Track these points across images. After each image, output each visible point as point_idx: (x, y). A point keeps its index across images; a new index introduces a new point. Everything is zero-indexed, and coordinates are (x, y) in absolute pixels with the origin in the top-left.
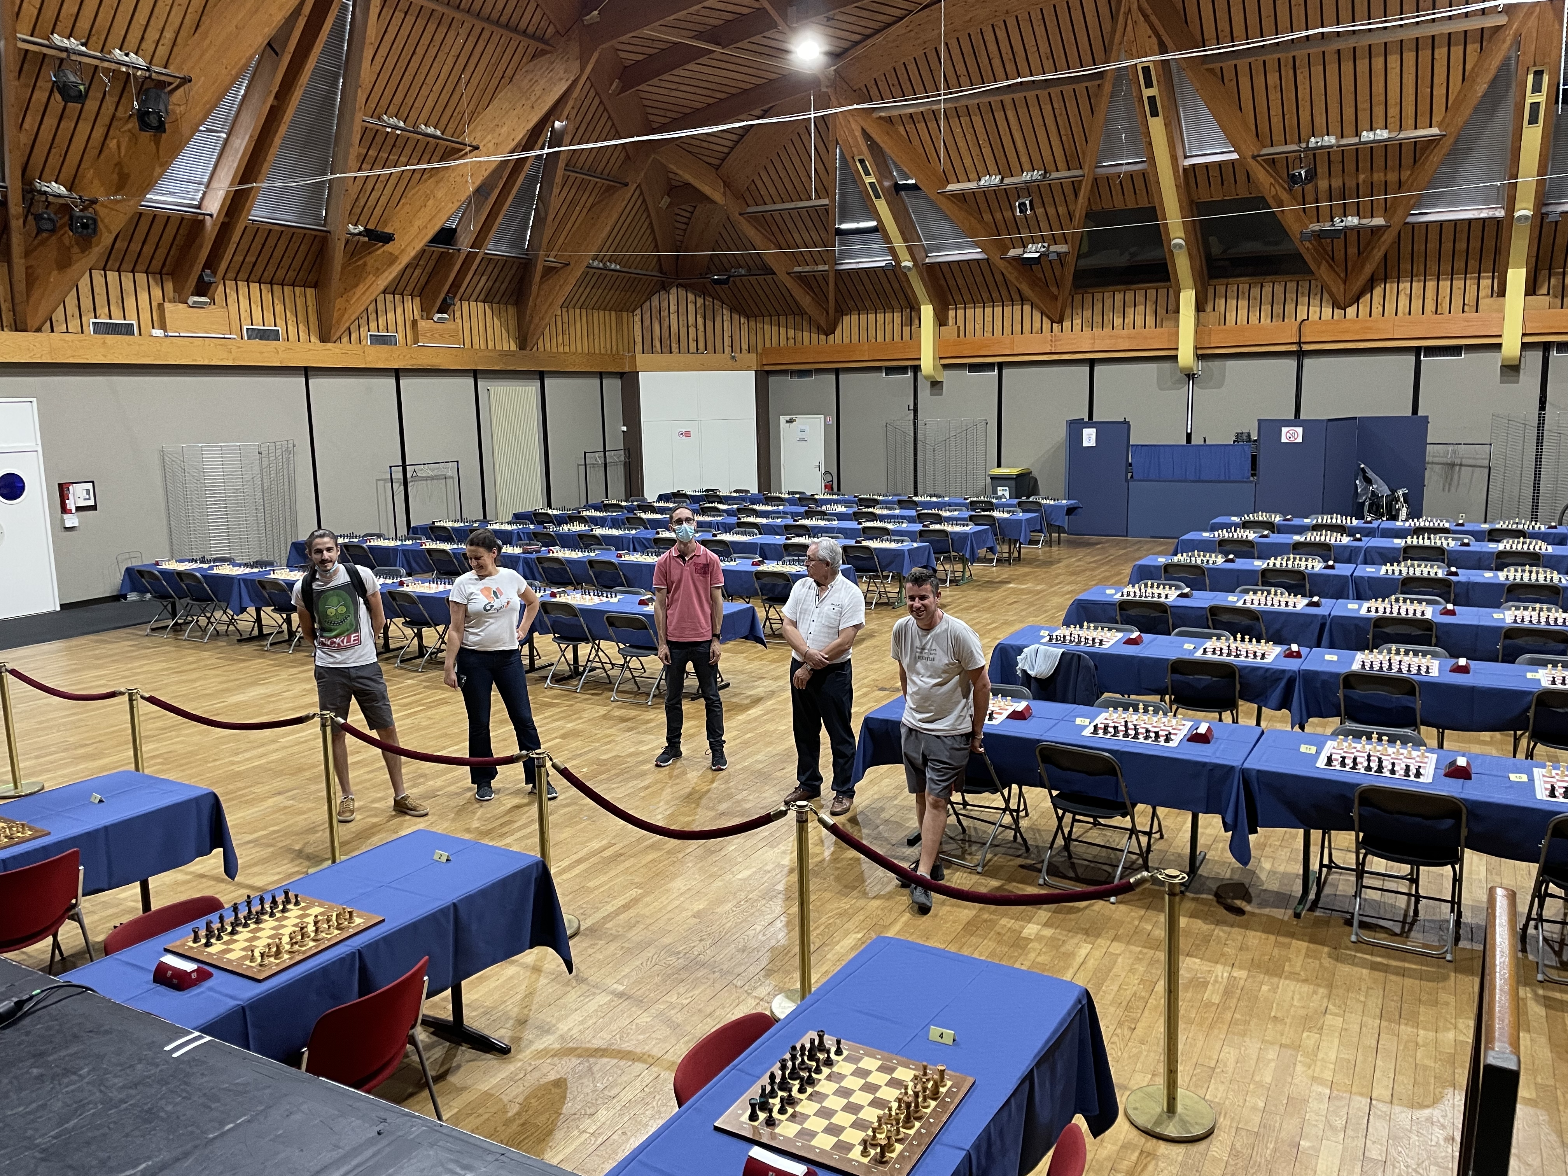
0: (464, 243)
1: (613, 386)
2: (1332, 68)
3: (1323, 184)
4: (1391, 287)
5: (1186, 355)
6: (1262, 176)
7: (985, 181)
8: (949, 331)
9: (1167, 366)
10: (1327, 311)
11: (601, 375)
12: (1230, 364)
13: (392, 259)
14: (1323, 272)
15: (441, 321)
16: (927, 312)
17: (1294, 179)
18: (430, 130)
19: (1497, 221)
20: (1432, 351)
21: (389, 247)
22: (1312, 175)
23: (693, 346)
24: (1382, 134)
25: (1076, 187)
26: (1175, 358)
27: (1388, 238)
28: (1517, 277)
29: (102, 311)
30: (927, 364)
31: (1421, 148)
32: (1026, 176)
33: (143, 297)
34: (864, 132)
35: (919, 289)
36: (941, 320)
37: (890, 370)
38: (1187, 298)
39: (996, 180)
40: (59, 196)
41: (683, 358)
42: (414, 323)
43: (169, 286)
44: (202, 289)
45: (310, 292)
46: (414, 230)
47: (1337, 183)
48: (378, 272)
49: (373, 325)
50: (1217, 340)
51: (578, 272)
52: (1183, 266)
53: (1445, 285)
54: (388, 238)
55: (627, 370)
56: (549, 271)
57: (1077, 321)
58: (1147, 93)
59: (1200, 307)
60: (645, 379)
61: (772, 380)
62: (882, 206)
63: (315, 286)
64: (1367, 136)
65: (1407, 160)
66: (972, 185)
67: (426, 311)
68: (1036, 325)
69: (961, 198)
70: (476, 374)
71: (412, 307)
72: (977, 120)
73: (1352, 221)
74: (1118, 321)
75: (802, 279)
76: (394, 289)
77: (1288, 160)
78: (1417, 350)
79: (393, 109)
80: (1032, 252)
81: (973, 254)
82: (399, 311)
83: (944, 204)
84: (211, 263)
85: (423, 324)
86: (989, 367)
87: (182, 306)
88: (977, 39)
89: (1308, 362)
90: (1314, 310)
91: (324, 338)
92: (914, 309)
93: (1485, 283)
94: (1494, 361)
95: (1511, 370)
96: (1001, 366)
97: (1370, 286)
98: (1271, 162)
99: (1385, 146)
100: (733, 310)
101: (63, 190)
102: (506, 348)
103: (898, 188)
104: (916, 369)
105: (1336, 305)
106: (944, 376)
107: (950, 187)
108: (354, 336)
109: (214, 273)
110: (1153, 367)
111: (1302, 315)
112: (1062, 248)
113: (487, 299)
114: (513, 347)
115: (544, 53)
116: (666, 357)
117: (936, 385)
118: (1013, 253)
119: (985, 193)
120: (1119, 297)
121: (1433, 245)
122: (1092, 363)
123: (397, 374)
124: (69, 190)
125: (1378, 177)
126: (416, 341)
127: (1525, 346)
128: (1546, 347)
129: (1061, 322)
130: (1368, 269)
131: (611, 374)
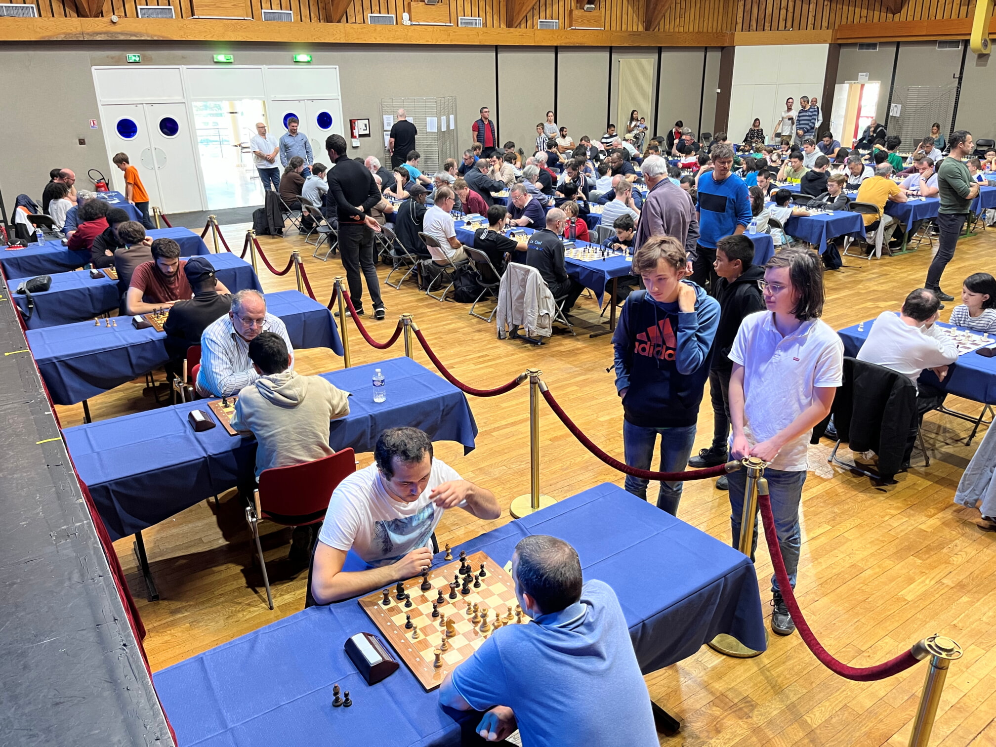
1: (715, 58)
11: (706, 49)
15: (589, 10)
23: (782, 24)
29: (376, 8)
30: (977, 38)
37: (942, 43)
41: (773, 34)
42: (571, 11)
49: (543, 14)
55: (726, 45)
60: (740, 52)
61: (843, 51)
67: (580, 3)
70: (611, 49)
82: (561, 3)
85: (577, 13)
87: (421, 4)
91: (509, 25)
102: (635, 29)
104: (966, 43)
108: (529, 22)
114: (641, 28)
116: (758, 34)
117: (982, 57)
123: (556, 49)
126: (571, 25)
131: (714, 48)
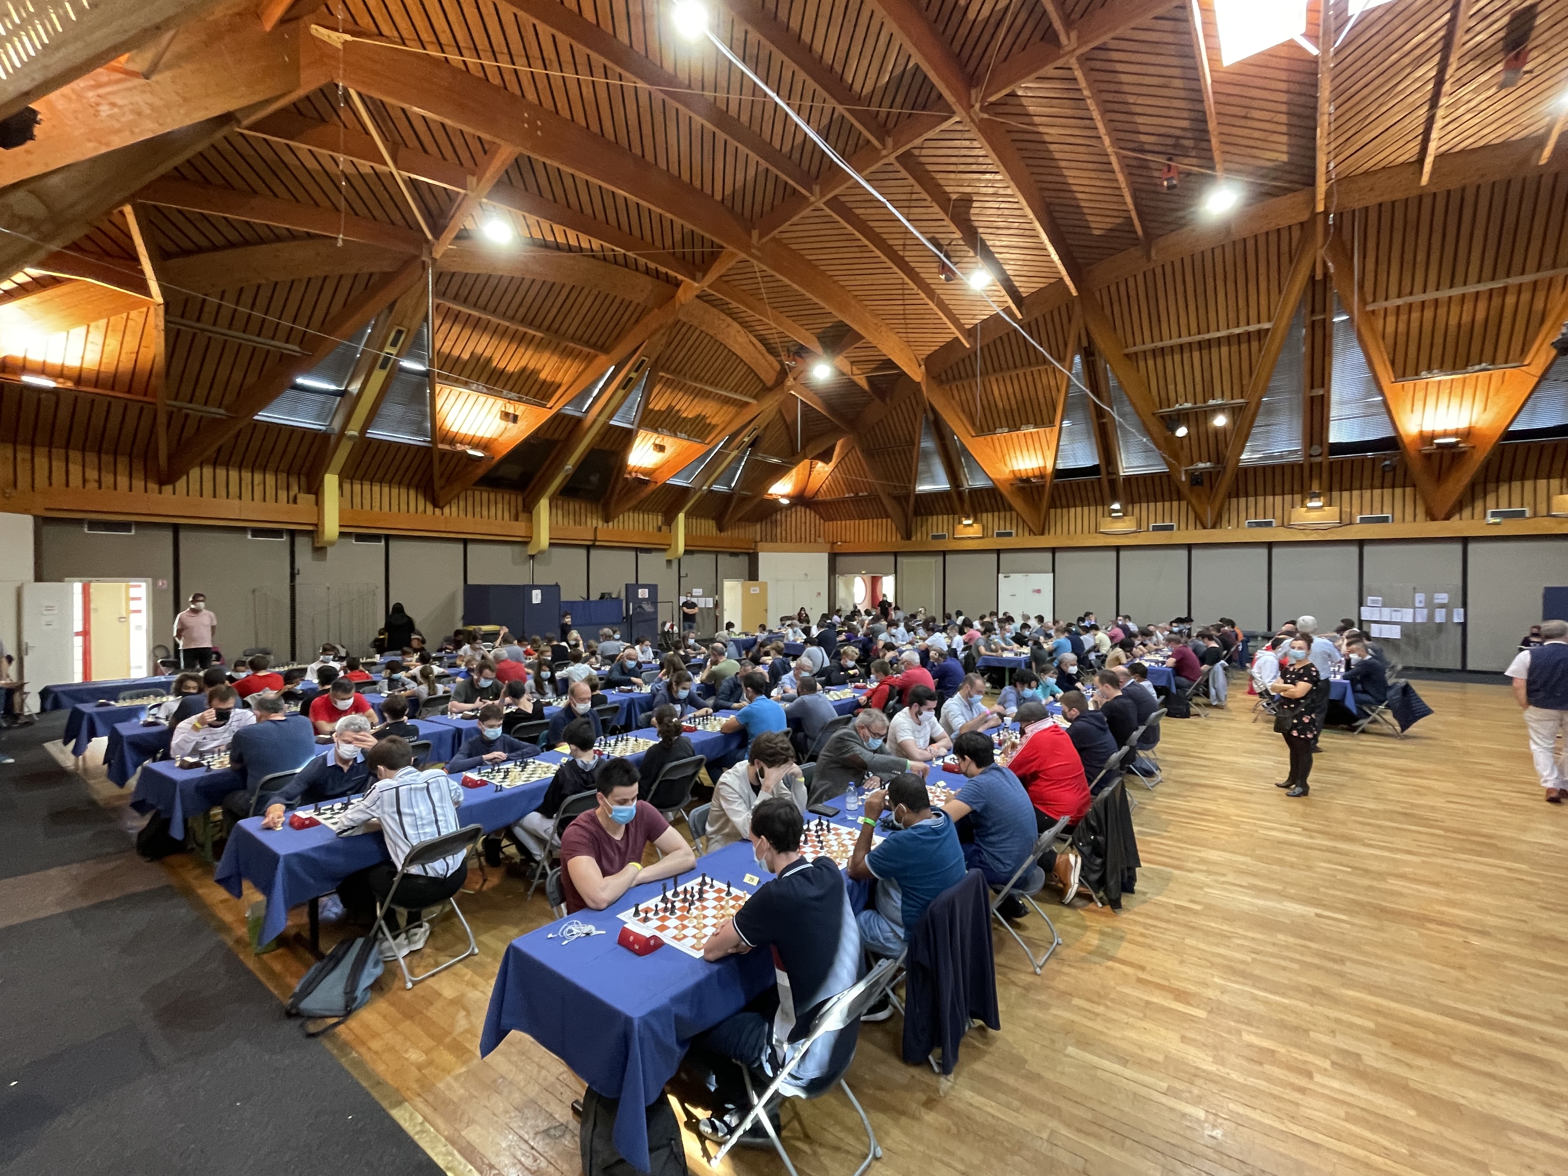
9: (517, 548)
10: (600, 523)
16: (333, 480)
20: (644, 551)
30: (332, 531)
35: (340, 458)
36: (347, 492)
37: (256, 532)
57: (454, 509)
59: (551, 513)
68: (421, 508)
74: (485, 513)
78: (637, 549)
86: (376, 538)
89: (593, 552)
94: (663, 557)
95: (670, 562)
96: (387, 538)
104: (297, 534)
105: (605, 519)
110: (507, 549)
117: (319, 550)
120: (485, 495)
122: (465, 542)
129: (442, 508)
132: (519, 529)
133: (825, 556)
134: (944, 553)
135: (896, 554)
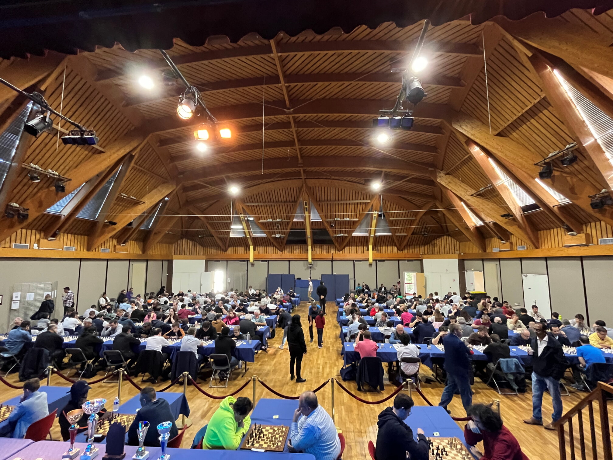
0: (134, 226)
1: (166, 264)
2: (340, 206)
3: (337, 227)
4: (348, 248)
5: (310, 260)
6: (326, 224)
7: (268, 220)
8: (256, 252)
9: (306, 262)
10: (337, 252)
11: (163, 261)
12: (318, 262)
13: (115, 229)
14: (336, 244)
15: (123, 246)
16: (251, 248)
17: (332, 226)
18: (133, 198)
19: (367, 237)
20: (356, 261)
21: (114, 226)
22: (335, 225)
23: (188, 253)
24: (348, 219)
25: (288, 223)
26: (308, 260)
27: (348, 239)
28: (371, 247)
29: (18, 240)
30: (251, 260)
31: (355, 222)
32: (278, 220)
33: (33, 237)
34: (243, 208)
35: (250, 242)
36: (254, 250)
37: (240, 261)
38: (310, 248)
39: (271, 220)
40: (17, 207)
41: (186, 256)
42: (115, 246)
43: (42, 234)
44: (54, 235)
45: (86, 237)
46: (122, 222)
47: (339, 227)
48: (109, 232)
49: (103, 246)
50: (316, 257)
51: (163, 234)
52: (309, 241)
53: (358, 248)
54: (115, 224)
55: (170, 259)
56: (155, 233)
57: (286, 251)
58: (306, 207)
59: (312, 250)
60: (175, 261)
61: (209, 262)
62: (244, 223)
63: (88, 235)
64: (345, 219)
65: (352, 224)
66: (266, 221)
67: (119, 243)
68: (277, 252)
69: (263, 223)
70: (130, 260)
71: (115, 242)
72: (268, 208)
73: (342, 235)
74: (295, 252)
75: (220, 239)
76: (112, 237)
77: (331, 222)
78: (354, 260)
79: (125, 192)
80: (278, 236)
81: (264, 235)
82: (111, 243)
83: (259, 224)
84: (59, 229)
85: (118, 247)
86: (266, 261)
87: (46, 240)
88: (270, 192)
89: (334, 262)
90: (334, 251)
91: (88, 250)
92: (247, 247)
93: (365, 248)
94: (367, 263)
95: (370, 265)
96: (268, 261)
97: (344, 248)
98: (328, 222)
99: (348, 221)
100: (200, 244)
101: (17, 205)
102: (139, 253)
103: (248, 220)
104: (248, 261)
105: (338, 250)
106: (255, 263)
107: (261, 221)
108: (97, 250)
109: (59, 231)
111: (332, 252)
112: (283, 236)
113: (136, 240)
114: (141, 253)
115: (166, 182)
116: (180, 256)
117: (253, 265)
118: (273, 236)
119: (268, 223)
120: (295, 247)
121: (356, 240)
122: (289, 261)
123: (107, 260)
124: (20, 205)
125: (347, 227)
126: (115, 251)
127: (373, 260)
128: (376, 261)
129: (282, 251)
130: (345, 244)
131: (165, 260)
132: (303, 256)
133: (457, 260)
134: (499, 260)
135: (483, 260)
